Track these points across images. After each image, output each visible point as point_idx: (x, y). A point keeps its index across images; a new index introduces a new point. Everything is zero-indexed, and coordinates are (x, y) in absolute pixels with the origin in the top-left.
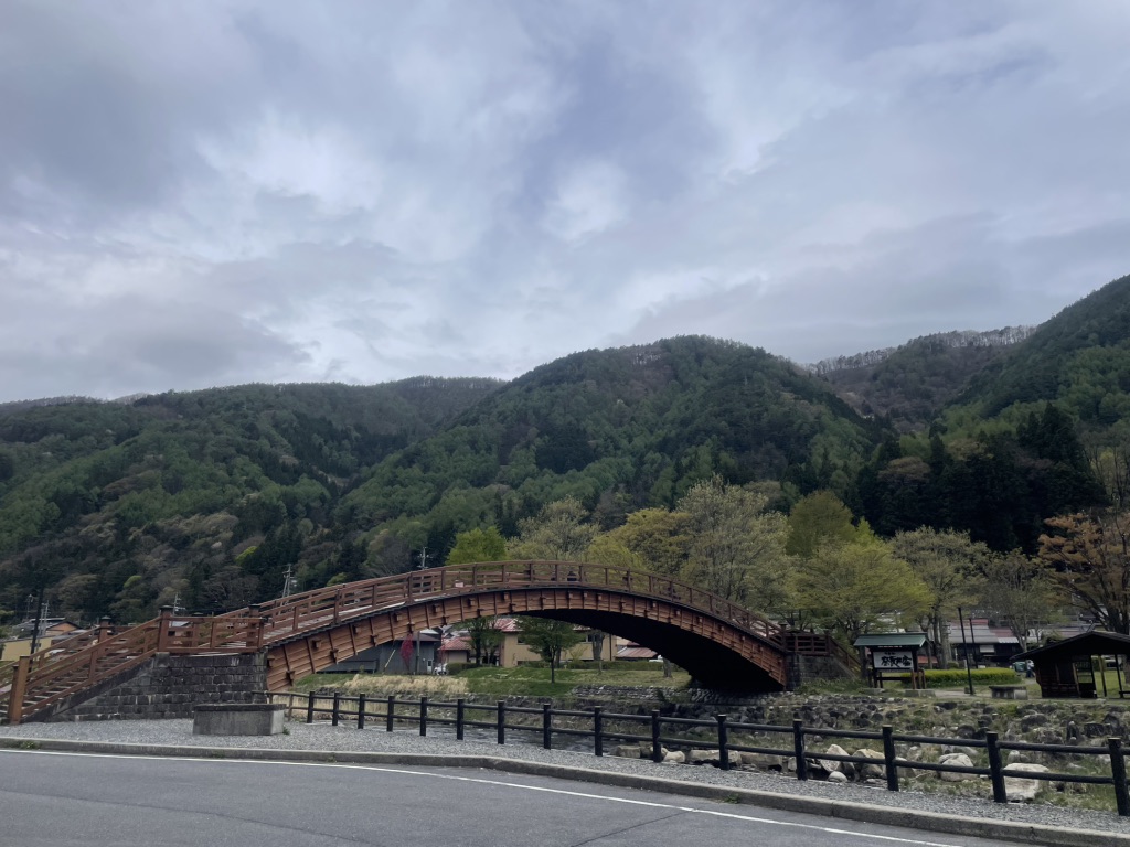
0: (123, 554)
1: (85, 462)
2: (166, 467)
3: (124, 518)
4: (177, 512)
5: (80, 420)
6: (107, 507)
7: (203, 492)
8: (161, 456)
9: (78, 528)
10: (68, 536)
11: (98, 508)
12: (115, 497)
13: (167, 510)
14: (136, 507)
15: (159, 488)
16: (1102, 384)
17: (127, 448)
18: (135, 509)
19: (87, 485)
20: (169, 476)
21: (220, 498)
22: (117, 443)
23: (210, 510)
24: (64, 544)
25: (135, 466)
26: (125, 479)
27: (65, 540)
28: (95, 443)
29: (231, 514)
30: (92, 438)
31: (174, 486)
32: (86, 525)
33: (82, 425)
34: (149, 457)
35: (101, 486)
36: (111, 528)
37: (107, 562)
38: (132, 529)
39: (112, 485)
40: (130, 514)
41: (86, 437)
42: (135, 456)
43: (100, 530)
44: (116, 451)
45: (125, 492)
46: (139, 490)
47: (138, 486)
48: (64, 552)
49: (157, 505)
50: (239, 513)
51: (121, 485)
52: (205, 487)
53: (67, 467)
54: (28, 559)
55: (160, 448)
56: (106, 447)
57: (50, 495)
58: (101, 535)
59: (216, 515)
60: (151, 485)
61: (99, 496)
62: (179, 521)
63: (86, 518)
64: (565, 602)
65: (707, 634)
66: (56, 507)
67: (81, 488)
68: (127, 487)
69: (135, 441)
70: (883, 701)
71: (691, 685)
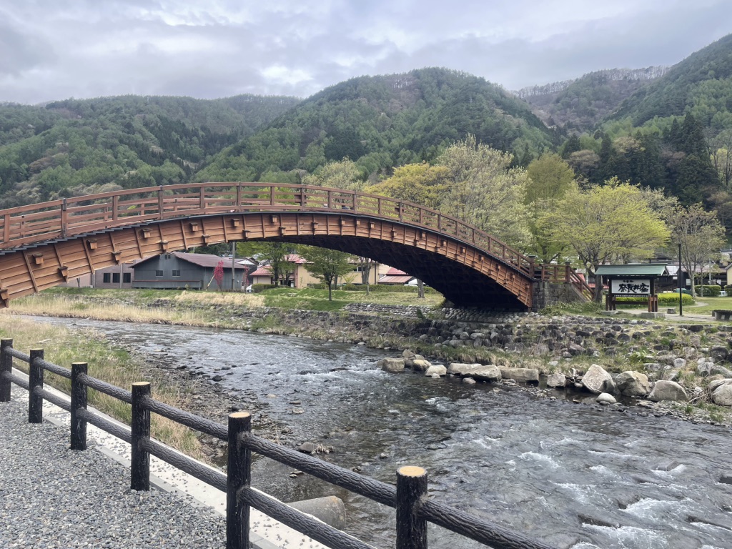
1: (16, 146)
2: (71, 151)
3: (45, 185)
4: (81, 182)
5: (9, 117)
6: (33, 178)
7: (98, 169)
8: (67, 144)
9: (14, 191)
10: (8, 196)
11: (27, 178)
12: (38, 171)
13: (74, 180)
14: (54, 178)
15: (68, 165)
16: (715, 105)
17: (43, 138)
18: (52, 179)
19: (19, 162)
20: (74, 157)
21: (110, 174)
22: (36, 134)
23: (104, 181)
24: (7, 202)
25: (49, 150)
26: (45, 158)
27: (7, 199)
28: (21, 133)
29: (118, 184)
30: (19, 130)
31: (77, 165)
32: (20, 189)
33: (10, 121)
34: (59, 144)
35: (28, 163)
36: (37, 192)
38: (51, 193)
39: (35, 162)
40: (49, 182)
41: (14, 129)
42: (50, 143)
43: (30, 193)
44: (36, 139)
45: (45, 168)
46: (54, 166)
47: (54, 164)
49: (67, 177)
50: (123, 184)
51: (42, 163)
52: (99, 166)
53: (3, 149)
55: (66, 138)
56: (30, 136)
58: (31, 196)
59: (108, 184)
60: (62, 163)
61: (27, 170)
62: (83, 188)
63: (20, 184)
64: (338, 229)
65: (468, 263)
67: (13, 164)
68: (46, 164)
69: (49, 133)
70: (625, 323)
71: (443, 305)
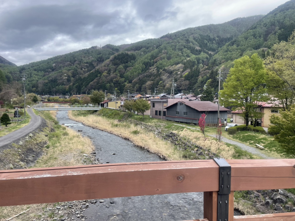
0: (158, 76)
1: (150, 54)
2: (167, 53)
3: (158, 67)
4: (170, 65)
5: (148, 44)
6: (155, 65)
7: (176, 59)
8: (166, 51)
9: (149, 70)
10: (147, 72)
11: (153, 65)
12: (156, 62)
13: (168, 64)
14: (161, 64)
15: (166, 59)
17: (158, 50)
18: (161, 65)
19: (150, 60)
20: (168, 56)
21: (180, 60)
22: (156, 48)
23: (177, 64)
24: (146, 74)
25: (160, 54)
26: (159, 57)
27: (147, 73)
28: (152, 49)
29: (182, 64)
30: (151, 48)
31: (169, 58)
32: (150, 70)
33: (149, 45)
34: (163, 51)
35: (153, 60)
36: (156, 70)
37: (155, 78)
38: (160, 70)
39: (155, 59)
40: (159, 66)
41: (150, 48)
42: (160, 52)
43: (153, 71)
44: (156, 50)
45: (158, 61)
46: (161, 60)
47: (161, 59)
48: (147, 76)
49: (165, 63)
50: (184, 64)
51: (157, 59)
52: (176, 58)
53: (146, 56)
54: (140, 78)
55: (165, 49)
56: (154, 50)
57: (143, 63)
58: (154, 72)
59: (179, 65)
60: (164, 58)
61: (153, 62)
62: (170, 67)
63: (151, 68)
66: (144, 66)
67: (149, 60)
68: (159, 59)
69: (160, 48)
